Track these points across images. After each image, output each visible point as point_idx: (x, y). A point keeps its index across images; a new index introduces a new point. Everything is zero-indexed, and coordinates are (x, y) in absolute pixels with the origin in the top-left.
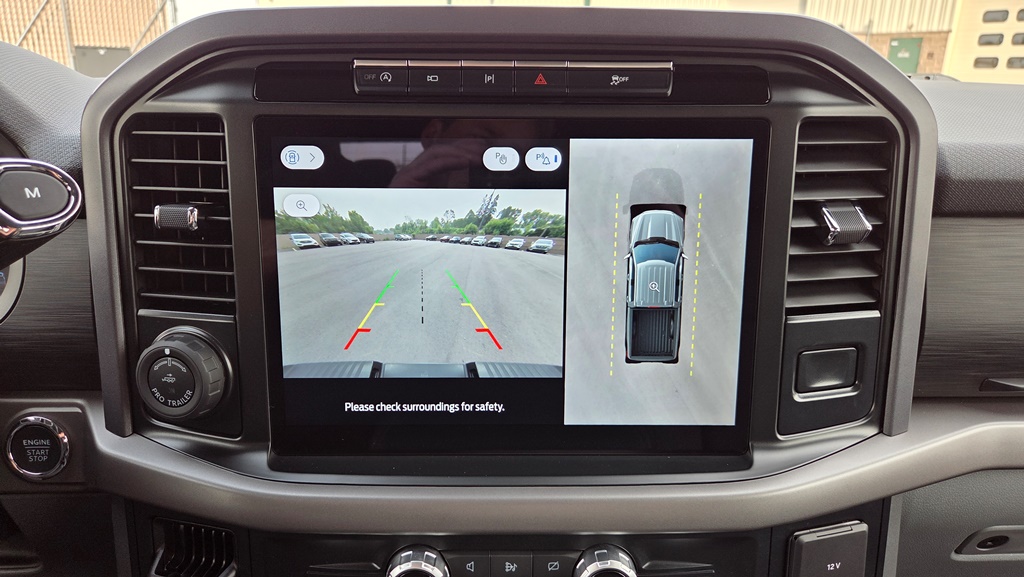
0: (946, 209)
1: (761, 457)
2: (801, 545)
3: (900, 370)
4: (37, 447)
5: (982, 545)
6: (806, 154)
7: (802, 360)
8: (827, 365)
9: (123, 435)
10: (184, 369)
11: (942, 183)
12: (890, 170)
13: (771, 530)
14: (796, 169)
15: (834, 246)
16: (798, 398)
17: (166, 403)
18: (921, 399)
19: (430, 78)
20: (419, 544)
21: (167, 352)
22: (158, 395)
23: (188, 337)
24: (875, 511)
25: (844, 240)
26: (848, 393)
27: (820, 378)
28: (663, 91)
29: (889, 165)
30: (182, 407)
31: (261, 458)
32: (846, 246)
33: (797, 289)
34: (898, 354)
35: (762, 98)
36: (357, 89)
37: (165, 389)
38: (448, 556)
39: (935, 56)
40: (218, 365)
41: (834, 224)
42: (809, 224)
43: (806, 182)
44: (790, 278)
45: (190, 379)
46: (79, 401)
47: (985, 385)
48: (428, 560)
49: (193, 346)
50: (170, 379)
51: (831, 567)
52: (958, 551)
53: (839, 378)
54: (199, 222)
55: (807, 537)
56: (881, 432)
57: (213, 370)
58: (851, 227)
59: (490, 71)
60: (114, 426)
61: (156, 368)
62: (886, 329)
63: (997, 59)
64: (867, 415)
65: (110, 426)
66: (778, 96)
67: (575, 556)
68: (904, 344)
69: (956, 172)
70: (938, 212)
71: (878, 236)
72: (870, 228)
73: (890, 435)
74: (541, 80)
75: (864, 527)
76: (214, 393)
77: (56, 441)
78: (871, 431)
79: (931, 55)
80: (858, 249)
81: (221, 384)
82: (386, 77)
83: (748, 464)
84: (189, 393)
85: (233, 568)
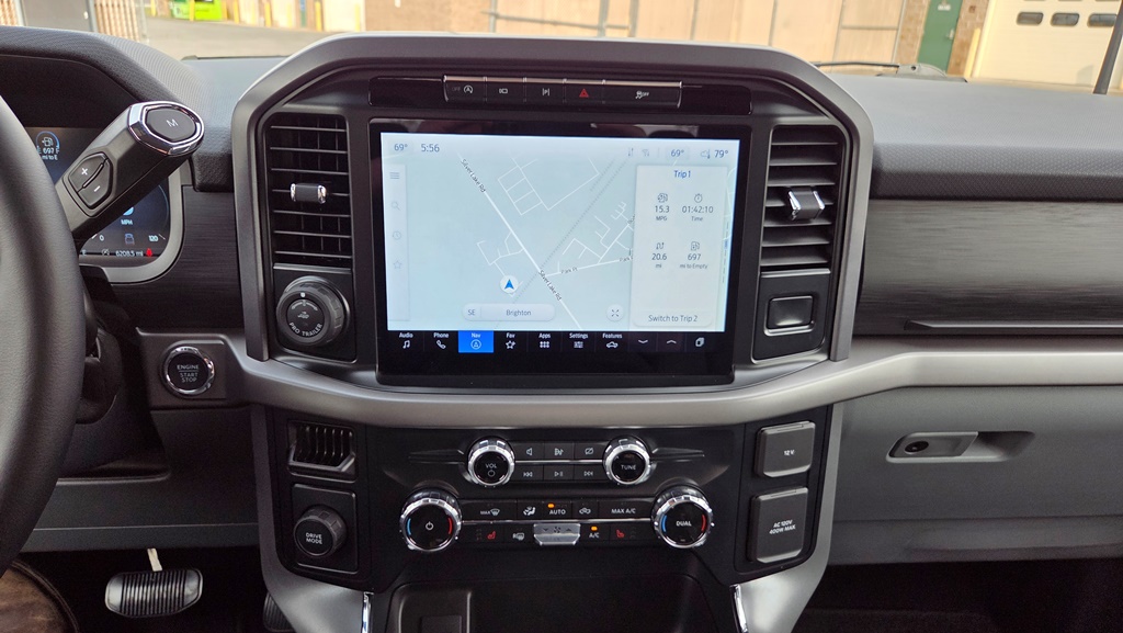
0: (880, 193)
1: (739, 374)
2: (766, 436)
3: (843, 313)
4: (189, 372)
5: (909, 449)
6: (778, 152)
7: (773, 305)
8: (791, 309)
9: (261, 360)
10: (316, 308)
11: (876, 174)
12: (839, 164)
13: (745, 425)
14: (770, 163)
15: (797, 220)
16: (768, 333)
17: (300, 334)
18: (859, 336)
19: (501, 91)
20: (492, 435)
21: (303, 295)
22: (294, 328)
23: (315, 285)
24: (821, 414)
25: (804, 216)
26: (805, 329)
27: (784, 317)
28: (673, 104)
29: (839, 160)
30: (313, 337)
31: (371, 375)
32: (807, 220)
33: (769, 253)
34: (842, 301)
35: (745, 111)
36: (447, 98)
37: (299, 323)
38: (512, 445)
39: (977, 10)
40: (340, 306)
41: (796, 204)
42: (779, 204)
43: (777, 173)
44: (764, 244)
45: (321, 315)
46: (222, 336)
47: (908, 325)
48: (500, 445)
49: (321, 290)
50: (304, 316)
51: (787, 453)
52: (892, 455)
53: (799, 318)
54: (326, 198)
55: (770, 431)
56: (829, 359)
57: (337, 308)
58: (809, 207)
59: (546, 86)
60: (254, 353)
61: (293, 307)
62: (834, 282)
63: (1042, 14)
64: (819, 347)
65: (250, 354)
66: (757, 109)
67: (605, 444)
68: (846, 293)
69: (888, 165)
70: (873, 196)
71: (829, 213)
72: (822, 207)
73: (835, 361)
74: (584, 94)
75: (813, 425)
76: (337, 326)
77: (203, 366)
78: (823, 357)
79: (972, 8)
80: (815, 223)
81: (342, 320)
82: (469, 89)
83: (731, 380)
84: (319, 326)
85: (352, 457)
